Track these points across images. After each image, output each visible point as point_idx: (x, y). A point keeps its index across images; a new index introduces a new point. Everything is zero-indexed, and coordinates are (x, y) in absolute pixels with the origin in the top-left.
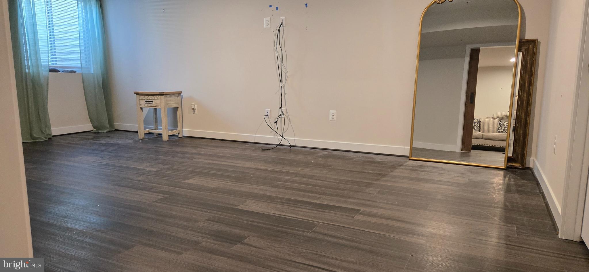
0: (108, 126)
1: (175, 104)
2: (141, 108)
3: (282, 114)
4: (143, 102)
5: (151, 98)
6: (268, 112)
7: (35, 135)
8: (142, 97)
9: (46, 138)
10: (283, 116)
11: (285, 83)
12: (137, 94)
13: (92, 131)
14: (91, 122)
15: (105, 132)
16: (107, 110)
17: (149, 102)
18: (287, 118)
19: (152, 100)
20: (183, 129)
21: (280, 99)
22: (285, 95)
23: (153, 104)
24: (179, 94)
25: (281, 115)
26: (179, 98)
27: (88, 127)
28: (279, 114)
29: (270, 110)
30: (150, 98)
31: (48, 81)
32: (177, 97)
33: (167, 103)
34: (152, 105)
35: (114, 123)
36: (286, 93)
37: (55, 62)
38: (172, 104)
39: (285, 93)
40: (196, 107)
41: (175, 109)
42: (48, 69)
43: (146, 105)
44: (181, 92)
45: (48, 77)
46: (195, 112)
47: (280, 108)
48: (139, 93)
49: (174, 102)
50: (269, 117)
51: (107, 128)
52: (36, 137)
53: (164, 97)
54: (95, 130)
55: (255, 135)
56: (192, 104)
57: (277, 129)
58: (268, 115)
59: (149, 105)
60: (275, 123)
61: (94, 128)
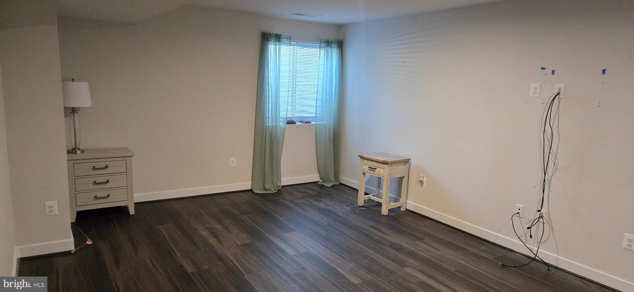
0: (333, 179)
1: (402, 173)
2: (364, 174)
3: (541, 217)
4: (366, 168)
5: (375, 165)
6: (519, 209)
7: (267, 187)
8: (366, 161)
9: (275, 190)
10: (541, 220)
11: (552, 176)
12: (362, 157)
13: (318, 182)
14: (319, 173)
15: (329, 186)
16: (334, 162)
17: (372, 169)
18: (549, 224)
19: (375, 168)
20: (408, 201)
21: (540, 196)
22: (550, 192)
23: (376, 171)
24: (406, 161)
25: (539, 218)
26: (407, 165)
27: (315, 177)
28: (536, 216)
29: (524, 207)
30: (373, 164)
31: (284, 133)
32: (404, 165)
33: (391, 172)
34: (375, 173)
35: (340, 176)
36: (551, 189)
37: (294, 113)
38: (398, 174)
39: (549, 189)
40: (425, 180)
41: (401, 179)
42: (285, 121)
43: (369, 171)
44: (410, 159)
45: (285, 130)
46: (423, 185)
47: (539, 211)
48: (363, 157)
49: (399, 171)
50: (520, 216)
51: (332, 182)
52: (268, 189)
53: (389, 166)
54: (321, 181)
55: (496, 234)
56: (420, 176)
57: (531, 236)
58: (519, 213)
59: (372, 172)
60: (528, 228)
61: (321, 179)
